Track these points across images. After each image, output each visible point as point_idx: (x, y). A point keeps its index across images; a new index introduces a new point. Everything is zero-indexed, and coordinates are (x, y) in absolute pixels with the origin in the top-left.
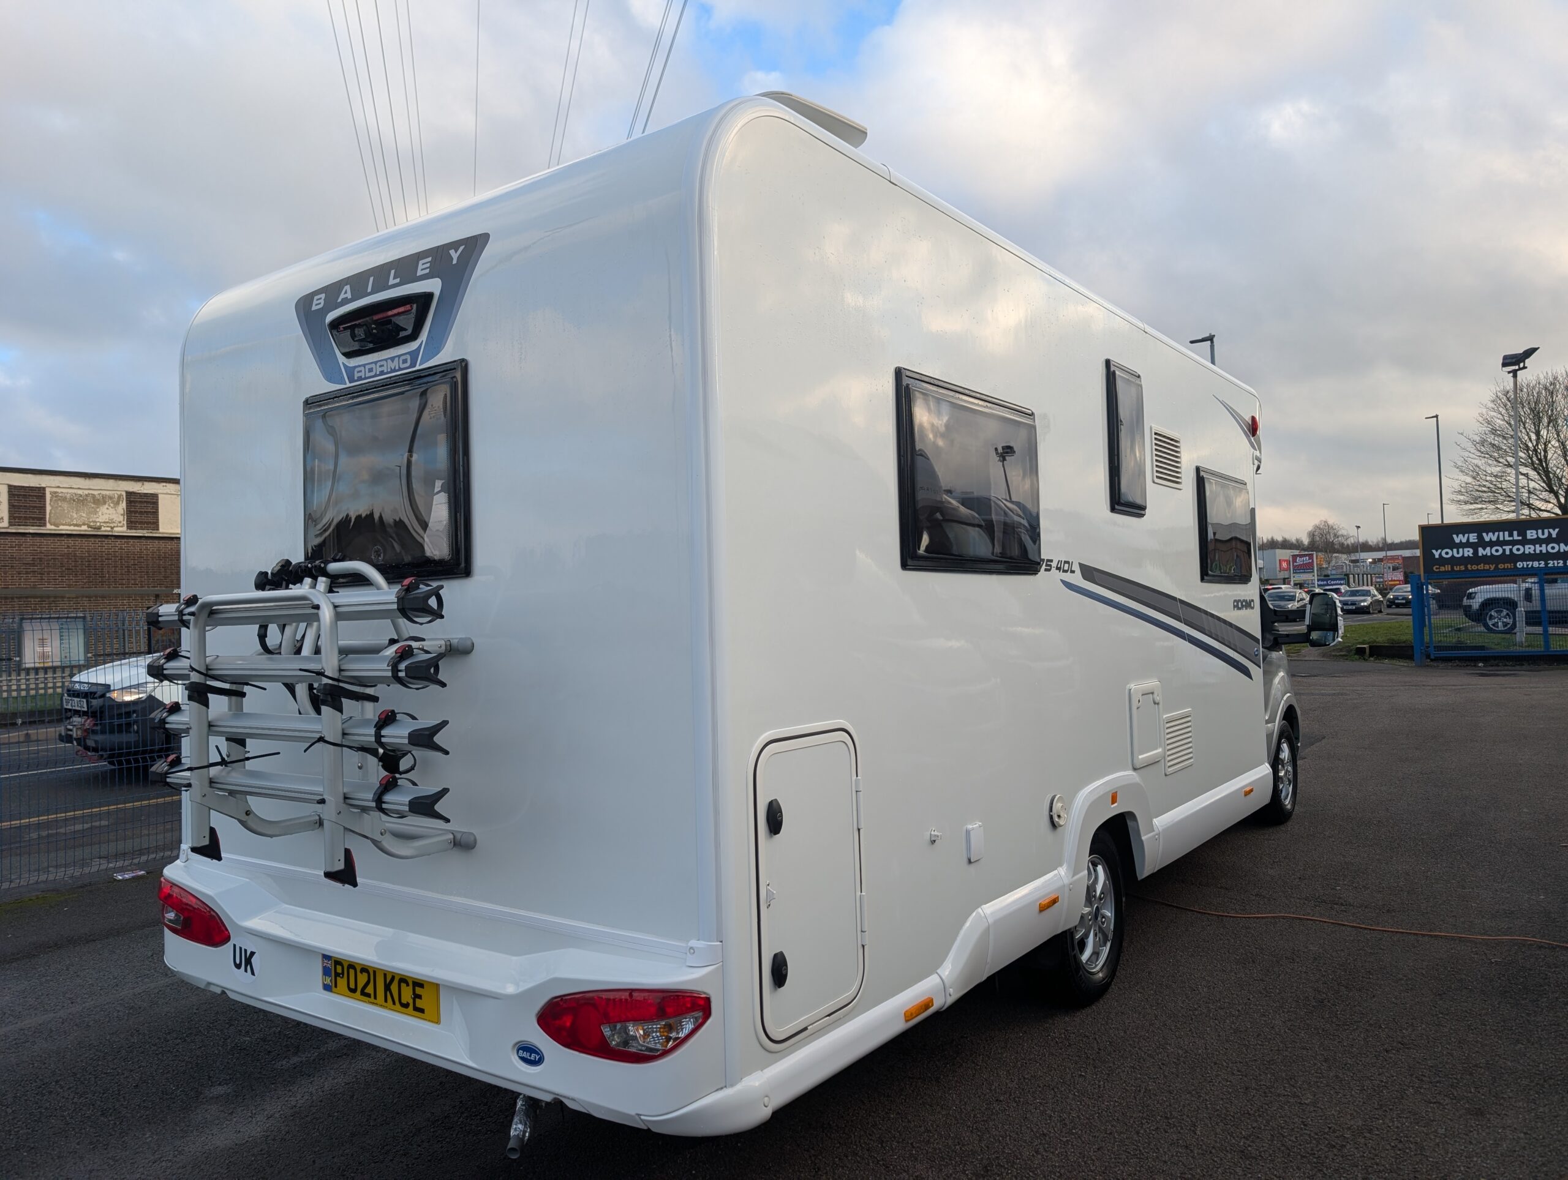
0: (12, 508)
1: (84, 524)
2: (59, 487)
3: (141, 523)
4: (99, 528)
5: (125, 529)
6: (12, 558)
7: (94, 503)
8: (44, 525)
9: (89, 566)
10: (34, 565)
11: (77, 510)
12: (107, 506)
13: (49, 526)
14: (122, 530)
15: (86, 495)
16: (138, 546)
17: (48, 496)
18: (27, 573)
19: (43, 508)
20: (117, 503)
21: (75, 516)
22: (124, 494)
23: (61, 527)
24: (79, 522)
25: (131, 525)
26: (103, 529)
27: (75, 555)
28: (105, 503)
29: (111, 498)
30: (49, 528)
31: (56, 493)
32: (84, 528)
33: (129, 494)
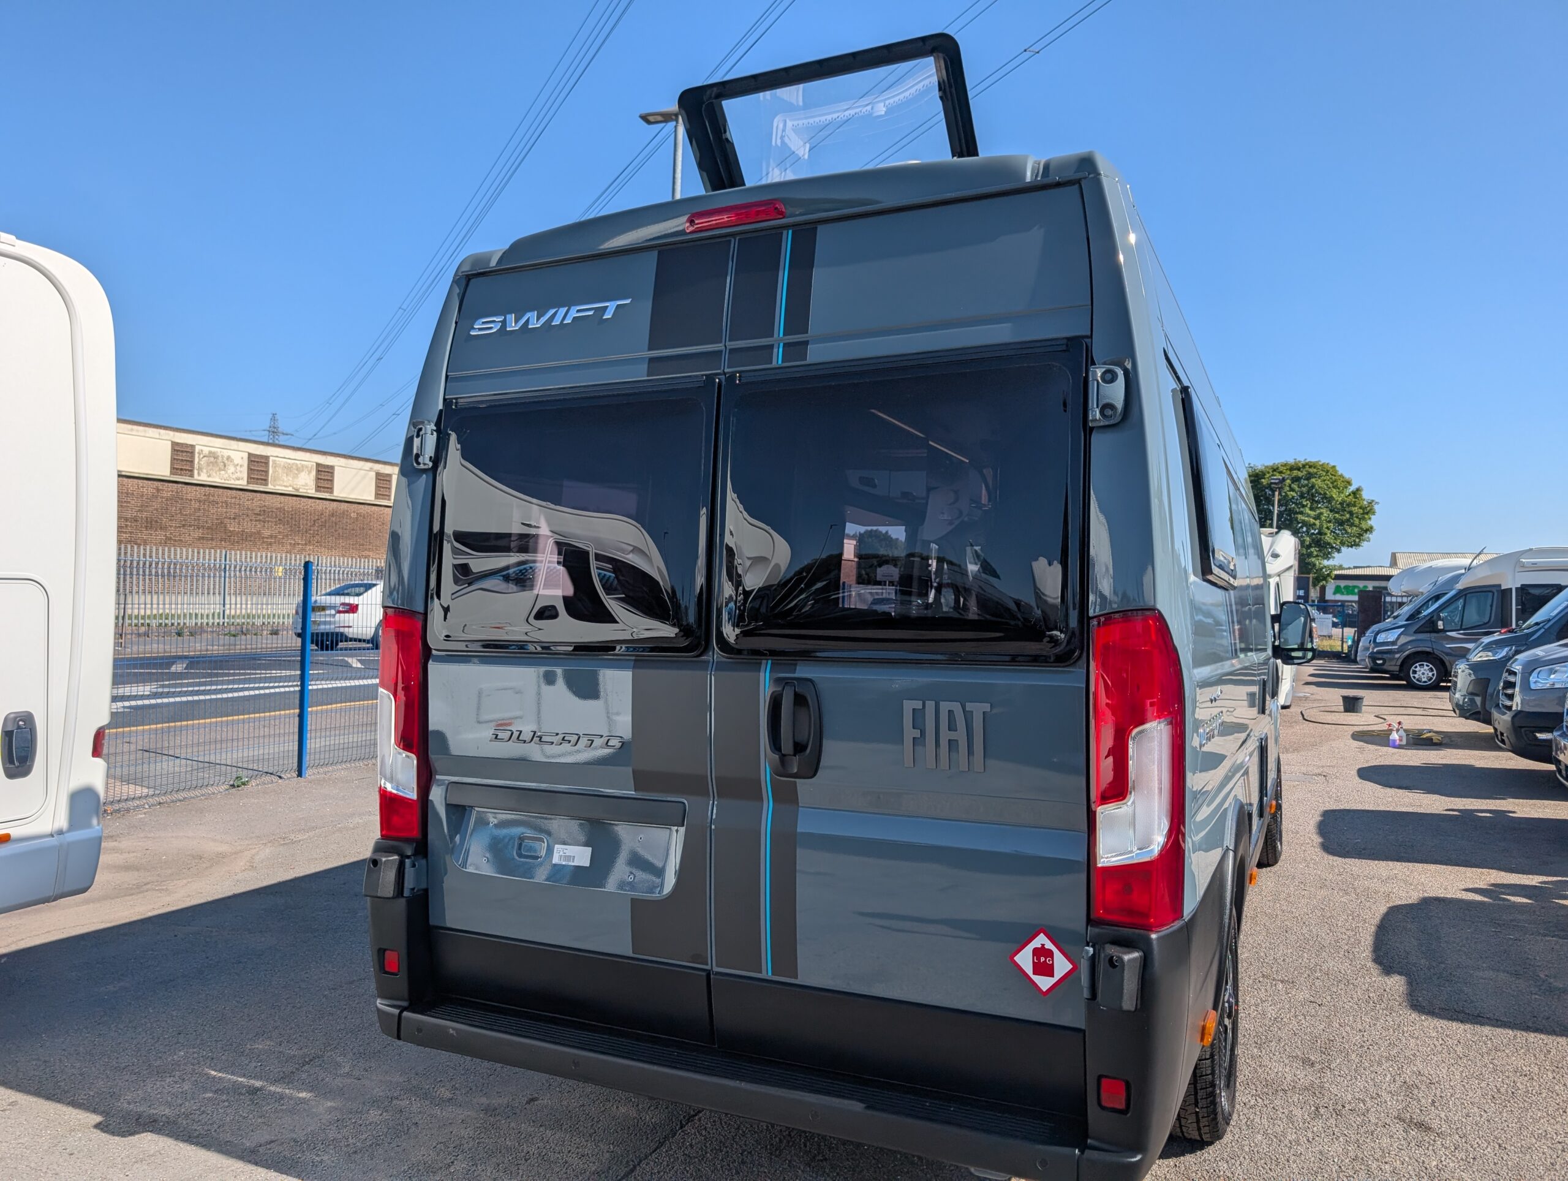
0: (250, 470)
1: (290, 486)
2: (277, 457)
3: (324, 488)
4: (297, 490)
5: (314, 491)
6: (248, 509)
7: (297, 470)
8: (266, 485)
9: (292, 518)
10: (259, 515)
12: (304, 473)
13: (270, 486)
14: (312, 492)
15: (293, 464)
16: (321, 505)
17: (271, 463)
18: (256, 521)
19: (267, 472)
20: (310, 472)
21: (285, 479)
22: (315, 464)
23: (277, 487)
24: (288, 484)
25: (318, 488)
26: (301, 490)
27: (284, 510)
28: (303, 470)
29: (307, 467)
30: (270, 488)
31: (275, 461)
32: (290, 489)
33: (318, 465)
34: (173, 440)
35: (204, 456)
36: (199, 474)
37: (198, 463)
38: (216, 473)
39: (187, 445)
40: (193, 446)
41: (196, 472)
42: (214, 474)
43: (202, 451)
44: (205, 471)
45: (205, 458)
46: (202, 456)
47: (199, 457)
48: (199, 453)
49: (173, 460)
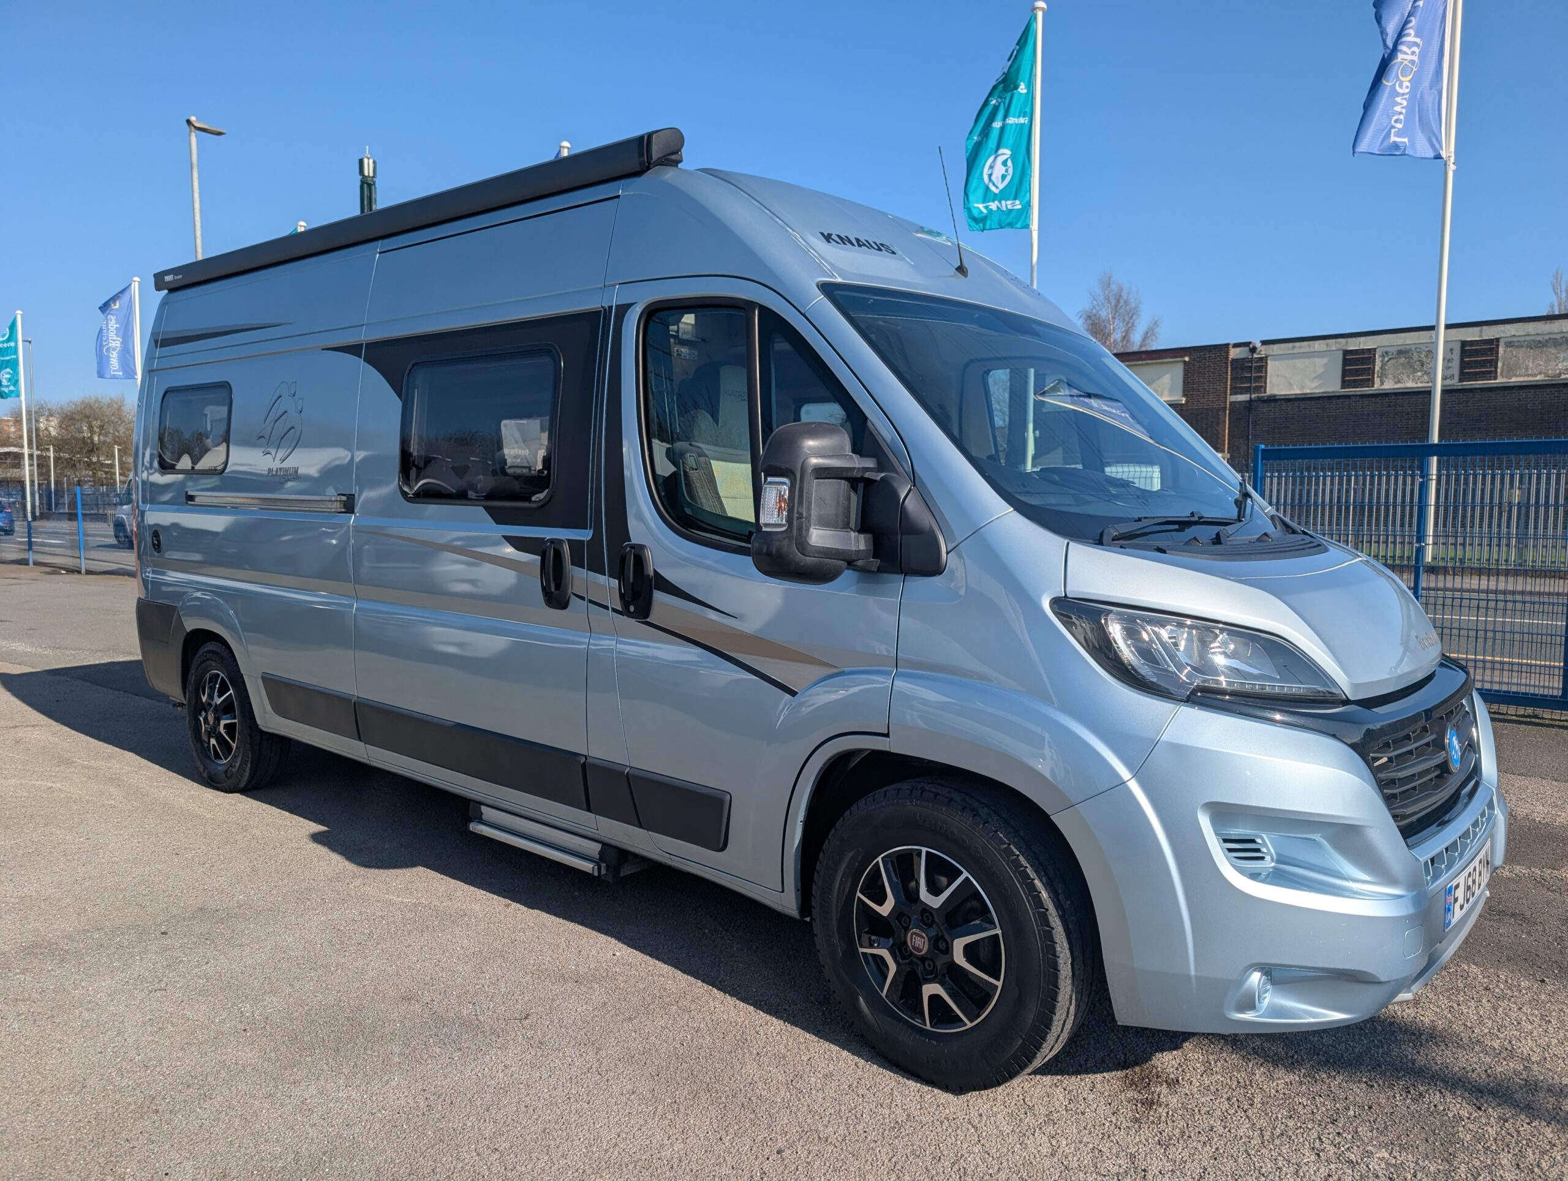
0: (1464, 363)
1: (1540, 373)
2: (1513, 335)
4: (1558, 376)
7: (1555, 348)
8: (1495, 378)
10: (1482, 420)
11: (1534, 359)
17: (1501, 347)
19: (1496, 360)
21: (1531, 365)
23: (1513, 379)
24: (1535, 372)
27: (1526, 408)
30: (1500, 380)
31: (1510, 342)
32: (1541, 377)
34: (1345, 348)
35: (1390, 359)
36: (1382, 383)
37: (1382, 368)
38: (1408, 377)
39: (1363, 351)
40: (1372, 351)
41: (1377, 381)
42: (1405, 378)
43: (1387, 353)
44: (1391, 376)
45: (1392, 361)
46: (1386, 359)
47: (1382, 361)
48: (1383, 356)
49: (1344, 373)
